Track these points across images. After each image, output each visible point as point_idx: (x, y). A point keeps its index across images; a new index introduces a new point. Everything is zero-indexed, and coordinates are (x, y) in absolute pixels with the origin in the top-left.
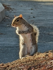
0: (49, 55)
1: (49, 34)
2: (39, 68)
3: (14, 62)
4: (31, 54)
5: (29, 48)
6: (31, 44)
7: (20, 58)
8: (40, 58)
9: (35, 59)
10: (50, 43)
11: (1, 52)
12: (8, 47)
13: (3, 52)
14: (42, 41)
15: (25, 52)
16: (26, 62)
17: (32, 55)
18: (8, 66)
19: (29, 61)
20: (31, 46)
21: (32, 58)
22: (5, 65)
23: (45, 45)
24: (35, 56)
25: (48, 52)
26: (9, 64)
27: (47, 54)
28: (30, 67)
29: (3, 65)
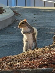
0: (45, 50)
1: (47, 33)
2: (38, 59)
3: (19, 55)
4: (32, 48)
5: (31, 44)
6: (32, 41)
7: (24, 51)
8: (38, 52)
9: (35, 52)
10: (48, 40)
11: (11, 46)
12: (17, 43)
13: (13, 47)
14: (42, 38)
15: (27, 47)
16: (28, 55)
17: (33, 50)
18: (15, 58)
19: (30, 54)
20: (32, 43)
21: (32, 52)
22: (13, 57)
23: (44, 42)
24: (35, 50)
25: (44, 48)
26: (16, 56)
27: (44, 49)
28: (31, 59)
29: (11, 57)
